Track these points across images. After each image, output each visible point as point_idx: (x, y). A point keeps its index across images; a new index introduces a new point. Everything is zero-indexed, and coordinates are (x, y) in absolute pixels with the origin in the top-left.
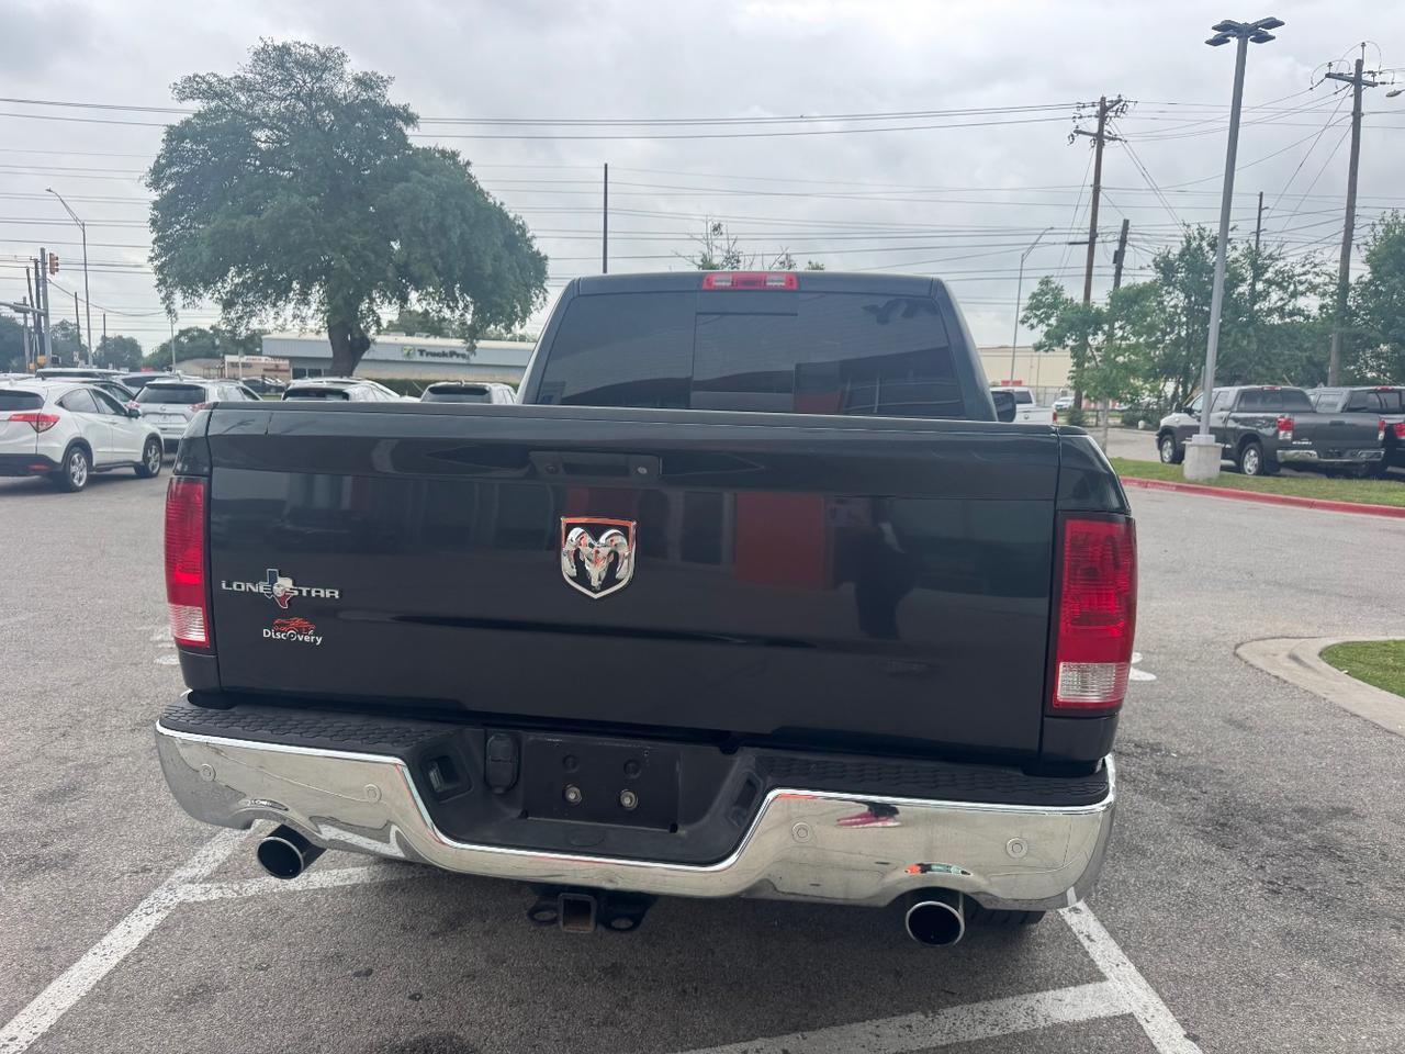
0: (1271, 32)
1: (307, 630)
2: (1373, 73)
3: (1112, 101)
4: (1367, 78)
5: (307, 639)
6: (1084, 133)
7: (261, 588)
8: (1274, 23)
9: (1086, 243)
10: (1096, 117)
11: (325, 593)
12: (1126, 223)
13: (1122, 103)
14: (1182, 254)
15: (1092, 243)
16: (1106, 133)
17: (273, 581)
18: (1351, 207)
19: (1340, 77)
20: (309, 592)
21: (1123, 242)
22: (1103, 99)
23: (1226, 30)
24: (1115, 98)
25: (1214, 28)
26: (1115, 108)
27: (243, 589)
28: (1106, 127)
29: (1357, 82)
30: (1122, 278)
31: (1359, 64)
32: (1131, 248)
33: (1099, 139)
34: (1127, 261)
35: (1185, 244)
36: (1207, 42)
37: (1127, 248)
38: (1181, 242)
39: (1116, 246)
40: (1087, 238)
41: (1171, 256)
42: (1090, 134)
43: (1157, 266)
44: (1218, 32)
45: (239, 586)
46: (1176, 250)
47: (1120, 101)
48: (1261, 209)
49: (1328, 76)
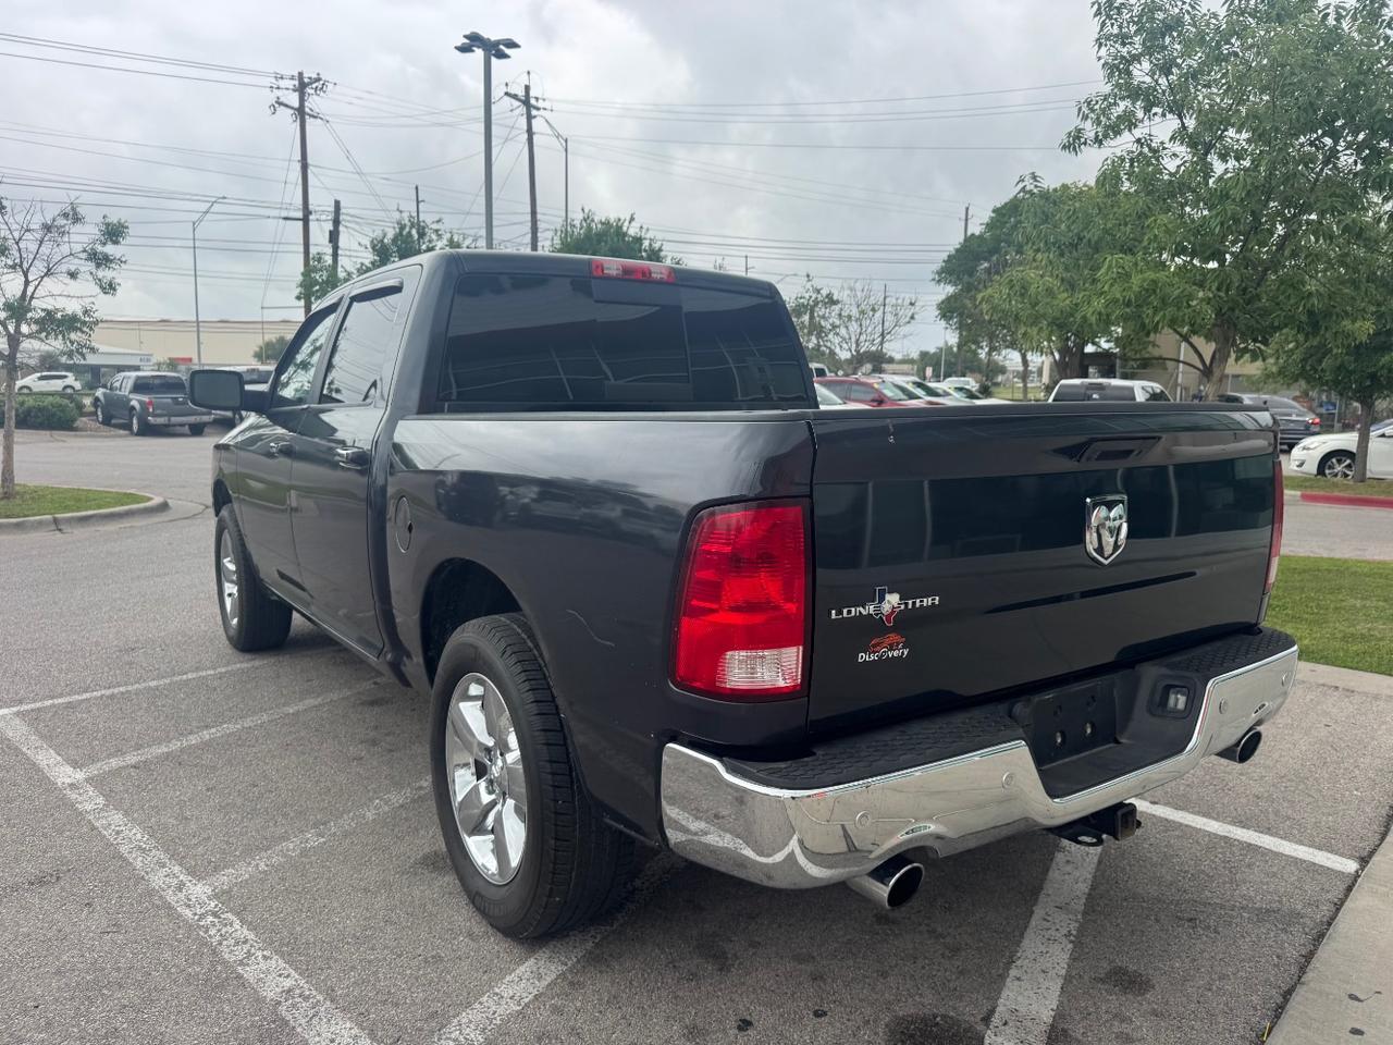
0: (508, 51)
1: (898, 644)
2: (537, 99)
3: (310, 78)
4: (533, 101)
5: (896, 653)
6: (286, 106)
7: (871, 609)
8: (512, 45)
9: (300, 219)
10: (294, 91)
11: (927, 602)
12: (337, 204)
13: (321, 82)
14: (394, 240)
15: (306, 221)
16: (307, 110)
17: (882, 599)
18: (534, 213)
19: (515, 97)
20: (914, 603)
21: (336, 222)
22: (301, 74)
23: (474, 41)
24: (314, 76)
25: (465, 37)
26: (314, 86)
27: (853, 614)
28: (306, 104)
29: (526, 102)
30: (339, 258)
31: (527, 88)
32: (345, 229)
33: (301, 113)
34: (343, 241)
35: (398, 230)
36: (457, 48)
37: (341, 228)
38: (394, 228)
39: (329, 226)
40: (300, 215)
41: (386, 241)
42: (292, 108)
43: (373, 248)
44: (468, 41)
45: (849, 612)
46: (391, 234)
47: (318, 80)
48: (418, 202)
49: (507, 94)
